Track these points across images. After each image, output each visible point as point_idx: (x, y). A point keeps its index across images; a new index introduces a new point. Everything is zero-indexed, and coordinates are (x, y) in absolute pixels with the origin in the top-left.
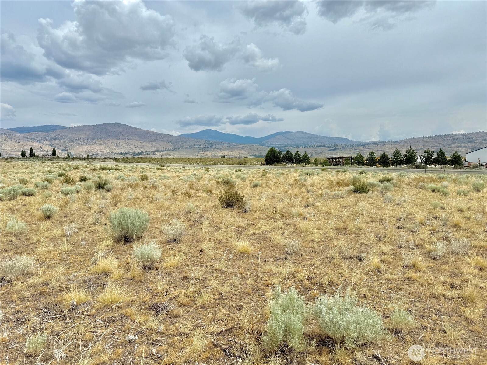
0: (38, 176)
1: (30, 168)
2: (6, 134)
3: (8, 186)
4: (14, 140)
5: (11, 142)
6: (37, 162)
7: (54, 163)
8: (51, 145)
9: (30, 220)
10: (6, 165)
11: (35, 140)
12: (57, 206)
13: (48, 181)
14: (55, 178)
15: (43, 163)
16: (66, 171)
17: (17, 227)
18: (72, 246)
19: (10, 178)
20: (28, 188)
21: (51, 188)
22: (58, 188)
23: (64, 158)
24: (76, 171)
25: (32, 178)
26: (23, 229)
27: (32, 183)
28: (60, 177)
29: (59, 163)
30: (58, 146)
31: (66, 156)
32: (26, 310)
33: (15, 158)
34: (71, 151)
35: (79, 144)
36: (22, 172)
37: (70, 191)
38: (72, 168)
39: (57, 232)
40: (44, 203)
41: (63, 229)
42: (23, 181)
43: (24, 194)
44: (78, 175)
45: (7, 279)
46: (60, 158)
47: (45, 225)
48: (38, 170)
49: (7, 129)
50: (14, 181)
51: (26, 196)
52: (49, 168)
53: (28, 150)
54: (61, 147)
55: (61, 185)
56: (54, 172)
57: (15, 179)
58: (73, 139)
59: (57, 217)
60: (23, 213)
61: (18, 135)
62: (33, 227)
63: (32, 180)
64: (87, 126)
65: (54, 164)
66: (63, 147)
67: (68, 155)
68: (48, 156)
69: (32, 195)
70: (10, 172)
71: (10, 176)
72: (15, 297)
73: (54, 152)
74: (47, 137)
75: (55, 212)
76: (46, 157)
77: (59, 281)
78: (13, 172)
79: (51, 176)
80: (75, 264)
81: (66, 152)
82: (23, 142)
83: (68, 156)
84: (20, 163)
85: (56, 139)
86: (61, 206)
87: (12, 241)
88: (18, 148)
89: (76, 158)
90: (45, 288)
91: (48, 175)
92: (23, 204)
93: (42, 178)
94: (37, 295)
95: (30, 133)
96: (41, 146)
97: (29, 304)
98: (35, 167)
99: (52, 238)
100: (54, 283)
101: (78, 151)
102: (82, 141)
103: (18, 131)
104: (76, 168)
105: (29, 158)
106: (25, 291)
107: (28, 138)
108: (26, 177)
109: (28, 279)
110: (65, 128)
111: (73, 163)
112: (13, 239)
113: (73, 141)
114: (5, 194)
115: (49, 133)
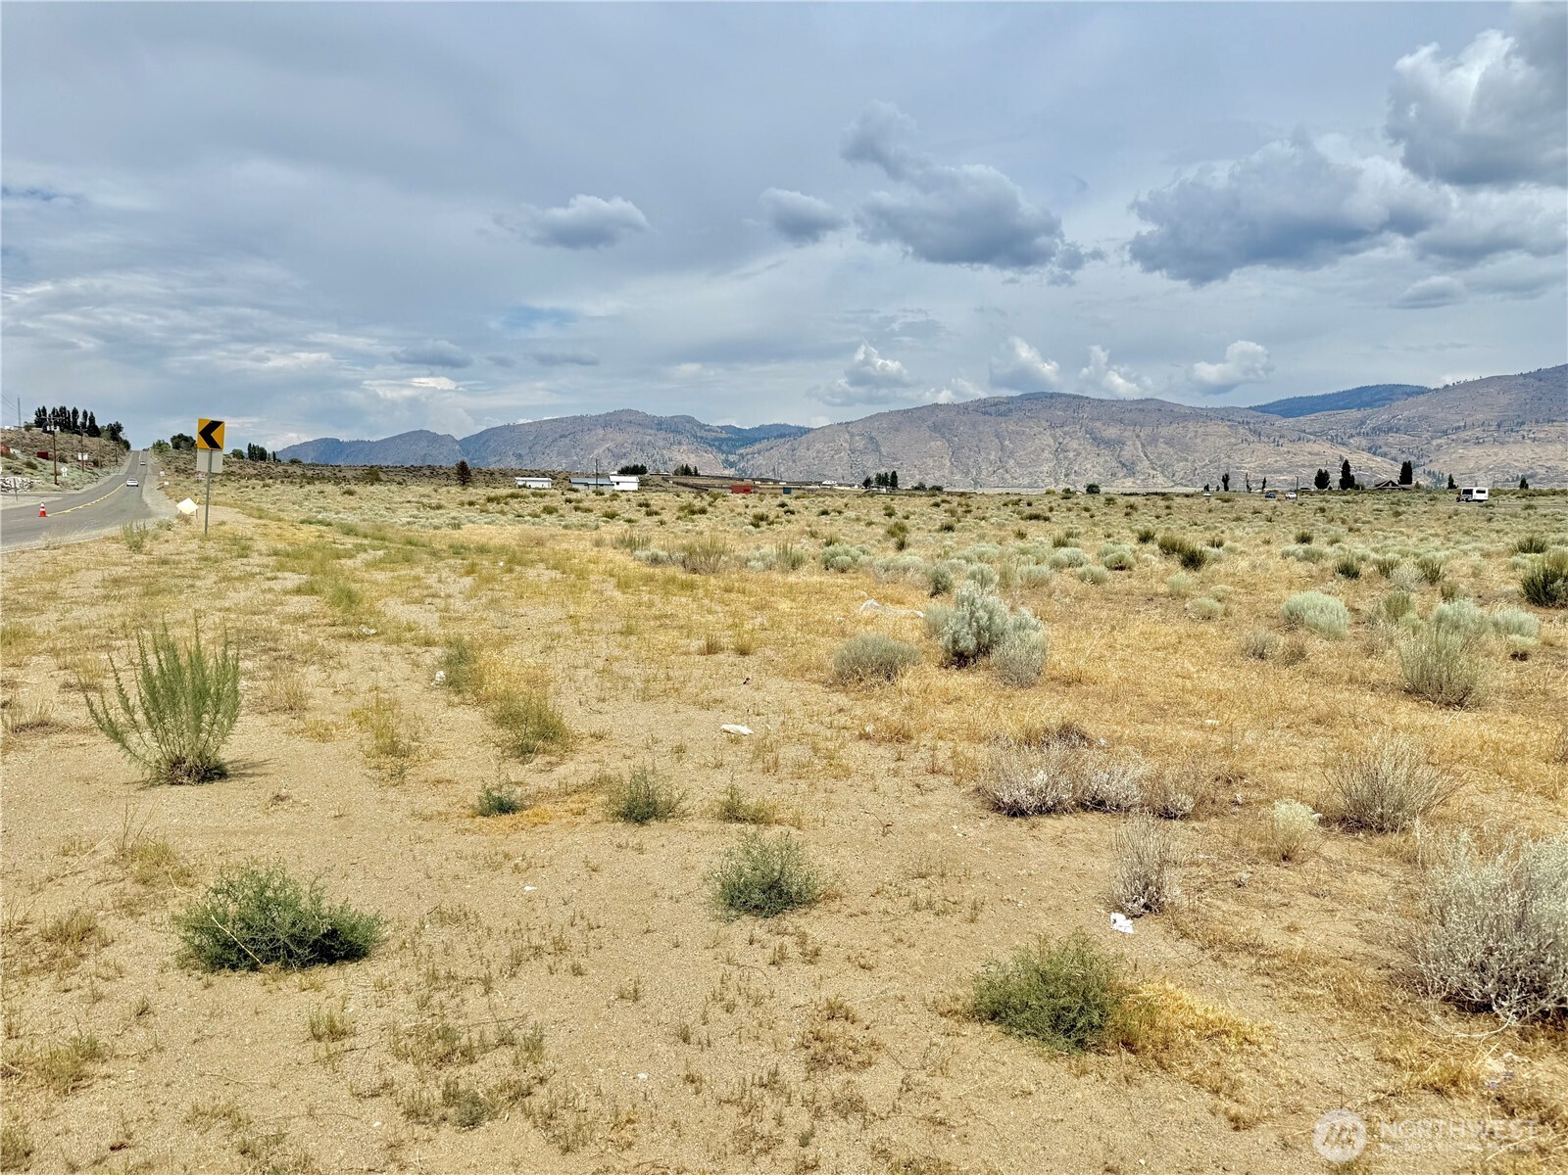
2: (1248, 423)
4: (1266, 440)
5: (1259, 446)
11: (1326, 435)
35: (1466, 441)
49: (1250, 408)
54: (1404, 456)
58: (1445, 427)
61: (1281, 422)
64: (1499, 377)
66: (1412, 454)
74: (1363, 423)
82: (1290, 445)
85: (1390, 430)
88: (1276, 461)
95: (1312, 417)
96: (1342, 454)
101: (1462, 467)
102: (1478, 432)
103: (1278, 413)
107: (1304, 431)
110: (1421, 391)
113: (1445, 433)
115: (1369, 411)
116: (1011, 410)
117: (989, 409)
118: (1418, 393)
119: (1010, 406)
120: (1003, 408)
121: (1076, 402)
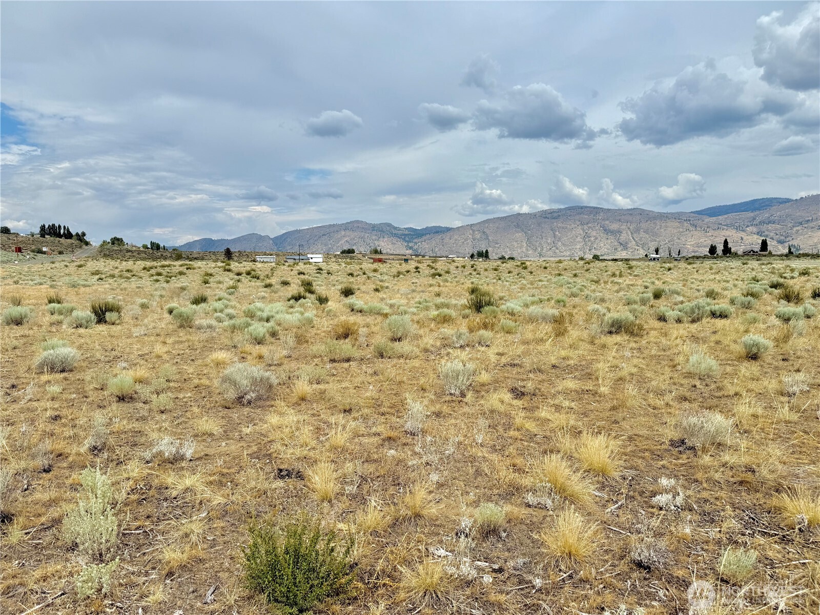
0: (735, 286)
1: (722, 273)
2: (689, 220)
3: (689, 301)
4: (700, 229)
5: (695, 233)
6: (735, 263)
7: (763, 264)
8: (759, 233)
9: (723, 357)
10: (686, 269)
11: (734, 226)
12: (770, 339)
13: (753, 295)
14: (765, 290)
15: (744, 264)
16: (785, 278)
17: (703, 366)
18: (799, 415)
19: (691, 289)
20: (720, 306)
21: (757, 307)
22: (769, 308)
23: (781, 255)
24: (803, 278)
25: (725, 289)
26: (713, 371)
27: (724, 297)
28: (774, 289)
29: (772, 264)
30: (772, 234)
31: (786, 251)
32: (718, 503)
33: (700, 257)
34: (795, 243)
35: (812, 228)
36: (710, 280)
37: (793, 314)
38: (796, 274)
39: (771, 385)
40: (747, 331)
41: (780, 382)
42: (711, 294)
43: (713, 314)
44: (809, 285)
45: (689, 443)
46: (774, 255)
47: (747, 369)
48: (735, 277)
49: (692, 212)
50: (697, 294)
51: (717, 317)
52: (754, 273)
53: (720, 243)
54: (777, 236)
55: (775, 303)
56: (762, 280)
57: (698, 290)
58: (801, 220)
59: (769, 359)
60: (712, 344)
61: (708, 219)
62: (729, 369)
63: (726, 293)
65: (763, 267)
66: (782, 235)
67: (790, 249)
68: (754, 252)
69: (726, 316)
70: (692, 278)
71: (692, 286)
72: (699, 476)
73: (764, 245)
74: (754, 219)
75: (766, 348)
76: (749, 254)
77: (773, 472)
78: (695, 279)
79: (757, 287)
80: (804, 450)
81: (787, 245)
82: (713, 232)
83: (790, 252)
84: (708, 263)
85: (770, 222)
86: (776, 340)
87: (695, 386)
88: (705, 241)
89: (806, 255)
90: (749, 476)
91: (752, 285)
92: (711, 331)
93: (742, 289)
94: (735, 483)
95: (726, 216)
96: (743, 236)
97: (722, 494)
98: (731, 272)
99: (760, 394)
100: (764, 472)
101: (811, 243)
103: (707, 214)
104: (805, 273)
105: (721, 257)
106: (717, 472)
107: (721, 224)
108: (717, 288)
109: (722, 454)
110: (788, 201)
111: (798, 264)
112: (698, 383)
113: (801, 223)
114: (686, 313)
115: (758, 212)
116: (559, 216)
117: (548, 216)
118: (786, 202)
119: (559, 213)
120: (555, 215)
121: (596, 210)
